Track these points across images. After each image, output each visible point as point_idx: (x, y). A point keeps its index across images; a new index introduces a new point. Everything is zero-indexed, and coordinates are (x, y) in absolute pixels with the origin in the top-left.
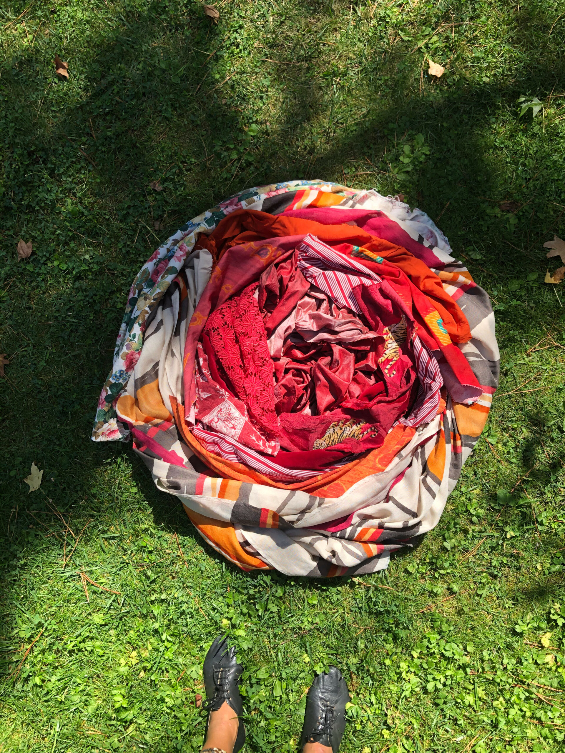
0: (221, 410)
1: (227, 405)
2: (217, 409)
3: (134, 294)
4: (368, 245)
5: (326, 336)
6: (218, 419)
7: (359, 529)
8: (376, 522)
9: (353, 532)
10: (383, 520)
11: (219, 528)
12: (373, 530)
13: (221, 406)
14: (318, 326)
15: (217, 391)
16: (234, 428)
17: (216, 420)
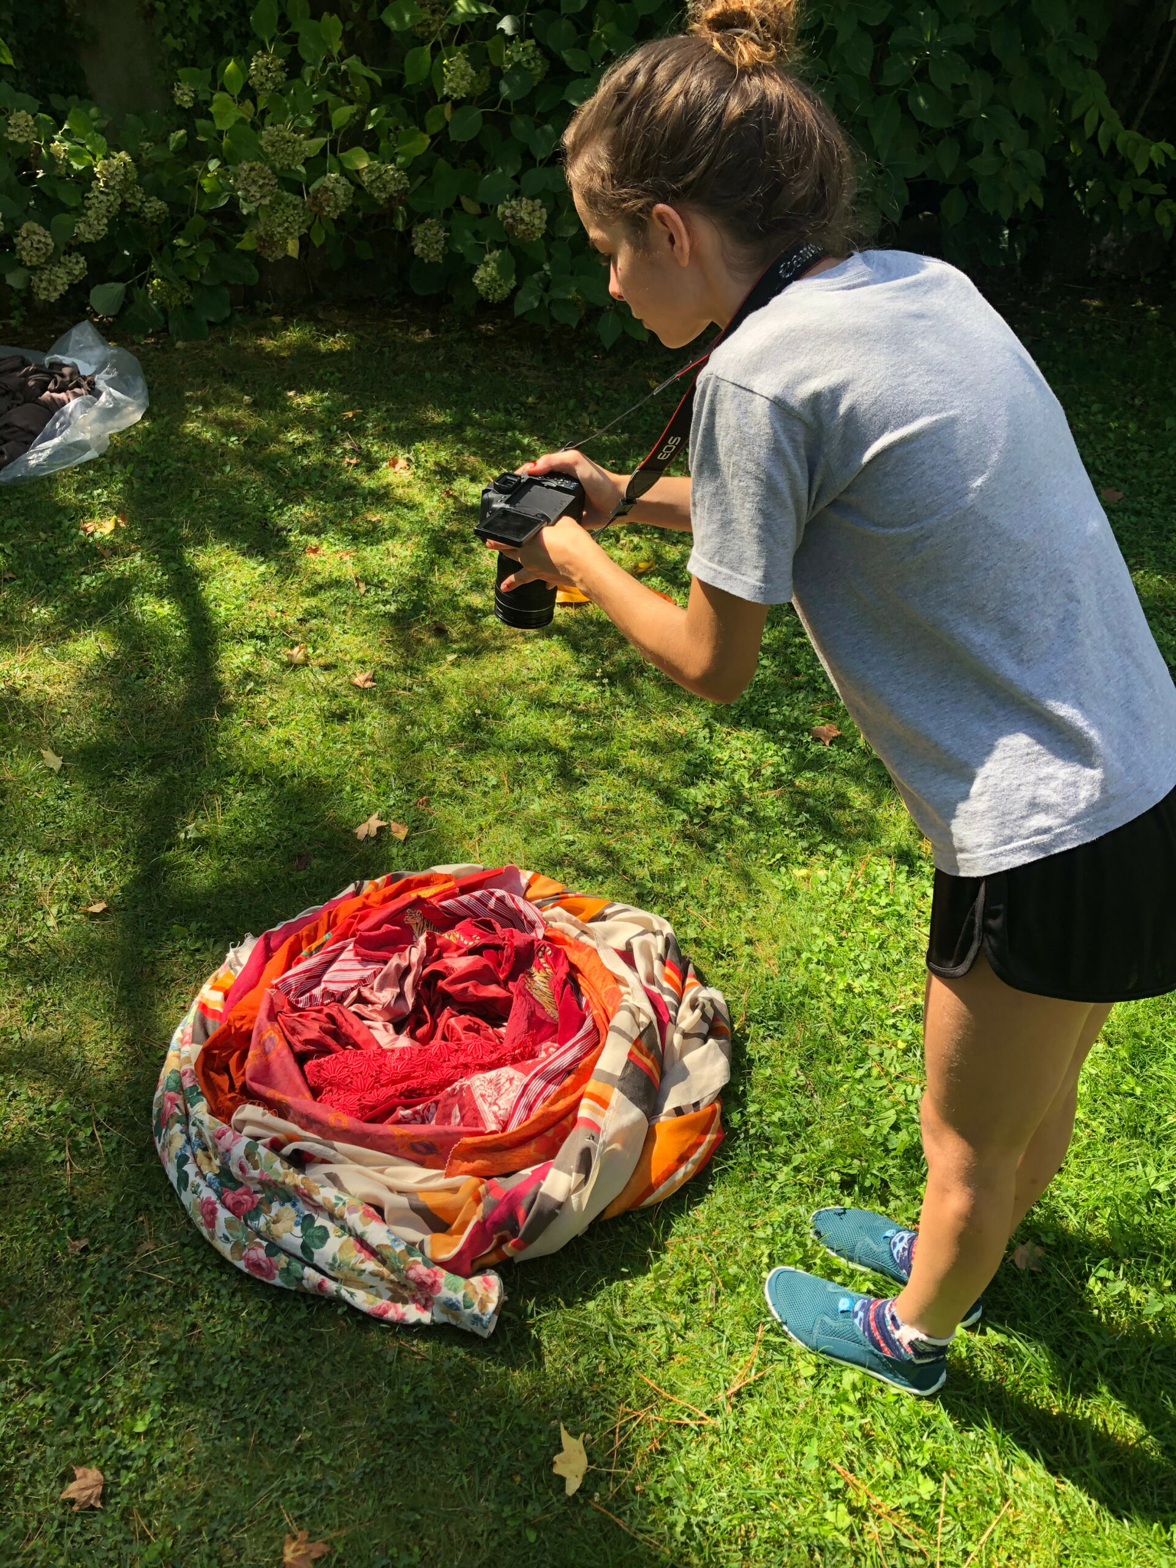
0: (483, 1096)
1: (478, 1083)
2: (480, 1102)
3: (260, 1246)
4: (304, 943)
5: (410, 980)
6: (495, 1104)
7: (666, 985)
8: (657, 964)
9: (671, 994)
10: (654, 956)
11: (656, 1146)
12: (668, 970)
13: (477, 1094)
14: (393, 986)
15: (452, 1095)
16: (511, 1080)
17: (495, 1108)
